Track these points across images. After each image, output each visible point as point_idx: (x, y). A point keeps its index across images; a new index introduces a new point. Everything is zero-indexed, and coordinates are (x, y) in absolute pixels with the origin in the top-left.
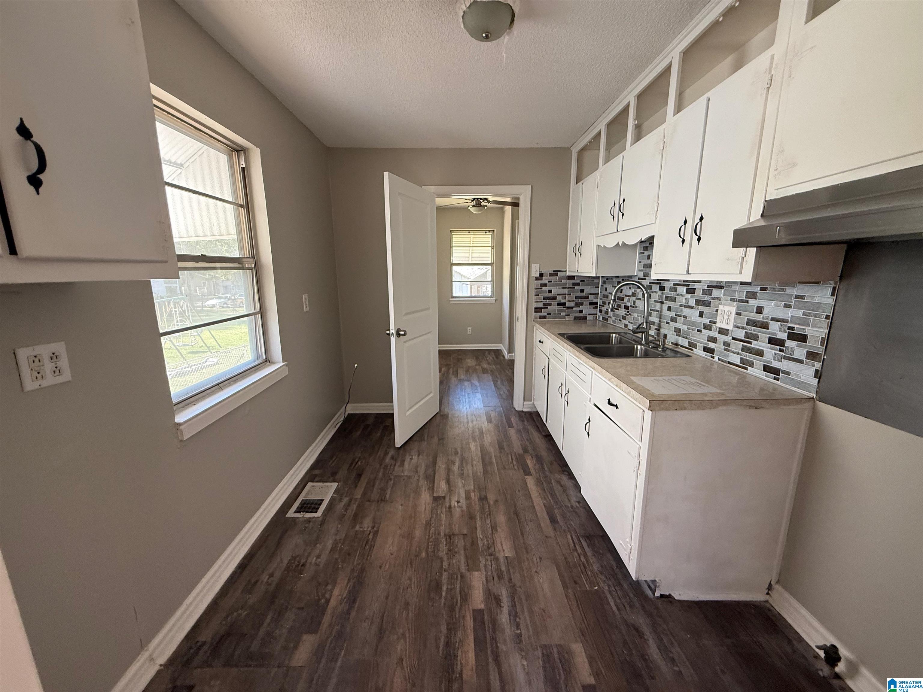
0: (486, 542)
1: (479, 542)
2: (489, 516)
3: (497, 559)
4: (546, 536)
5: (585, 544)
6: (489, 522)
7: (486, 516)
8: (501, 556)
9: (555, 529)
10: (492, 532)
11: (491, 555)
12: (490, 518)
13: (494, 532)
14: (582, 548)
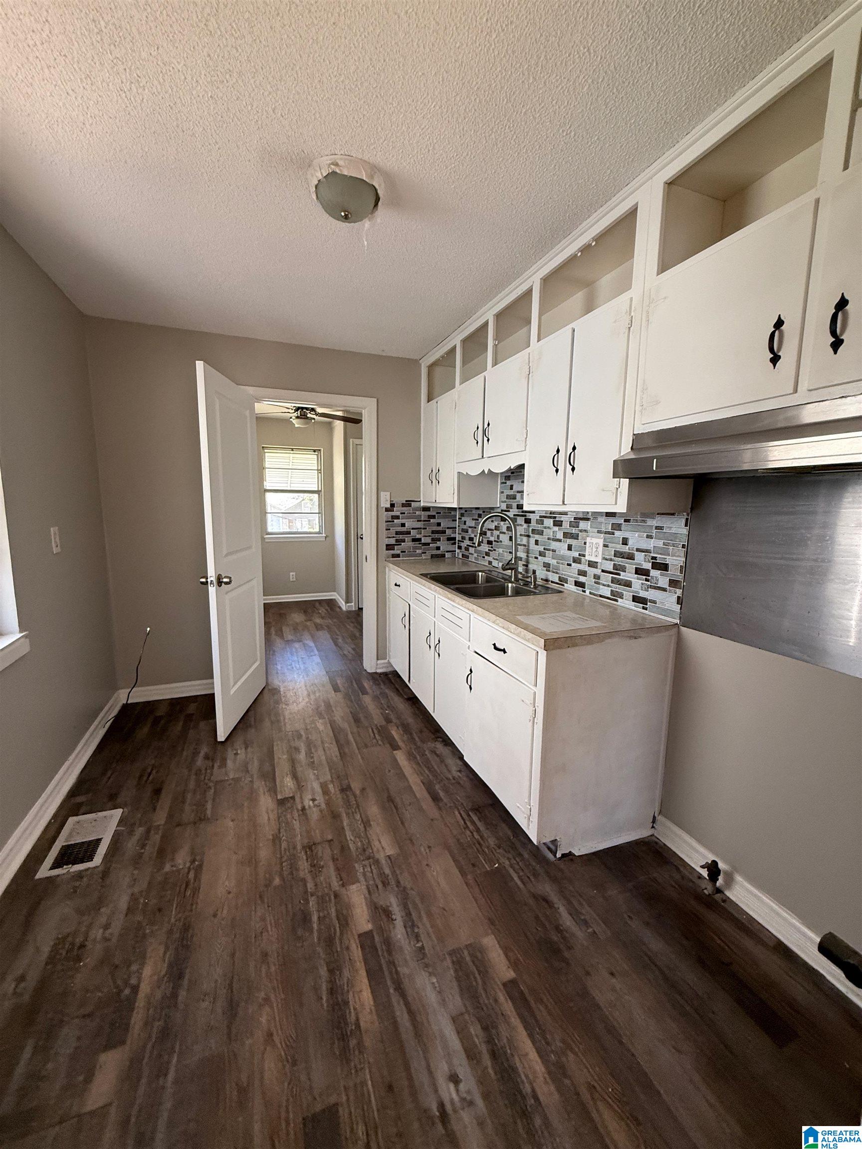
0: (359, 844)
1: (350, 845)
2: (357, 810)
3: (377, 862)
4: (432, 820)
5: (475, 818)
6: (359, 816)
7: (353, 810)
8: (381, 856)
9: (440, 809)
10: (366, 829)
11: (369, 858)
12: (359, 811)
13: (368, 829)
14: (473, 823)
